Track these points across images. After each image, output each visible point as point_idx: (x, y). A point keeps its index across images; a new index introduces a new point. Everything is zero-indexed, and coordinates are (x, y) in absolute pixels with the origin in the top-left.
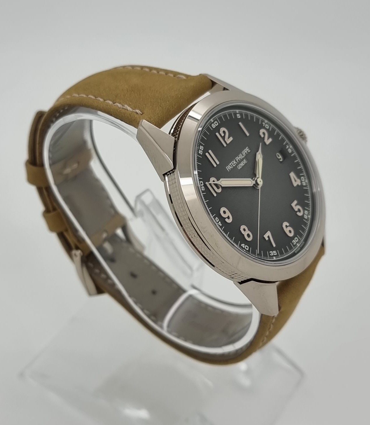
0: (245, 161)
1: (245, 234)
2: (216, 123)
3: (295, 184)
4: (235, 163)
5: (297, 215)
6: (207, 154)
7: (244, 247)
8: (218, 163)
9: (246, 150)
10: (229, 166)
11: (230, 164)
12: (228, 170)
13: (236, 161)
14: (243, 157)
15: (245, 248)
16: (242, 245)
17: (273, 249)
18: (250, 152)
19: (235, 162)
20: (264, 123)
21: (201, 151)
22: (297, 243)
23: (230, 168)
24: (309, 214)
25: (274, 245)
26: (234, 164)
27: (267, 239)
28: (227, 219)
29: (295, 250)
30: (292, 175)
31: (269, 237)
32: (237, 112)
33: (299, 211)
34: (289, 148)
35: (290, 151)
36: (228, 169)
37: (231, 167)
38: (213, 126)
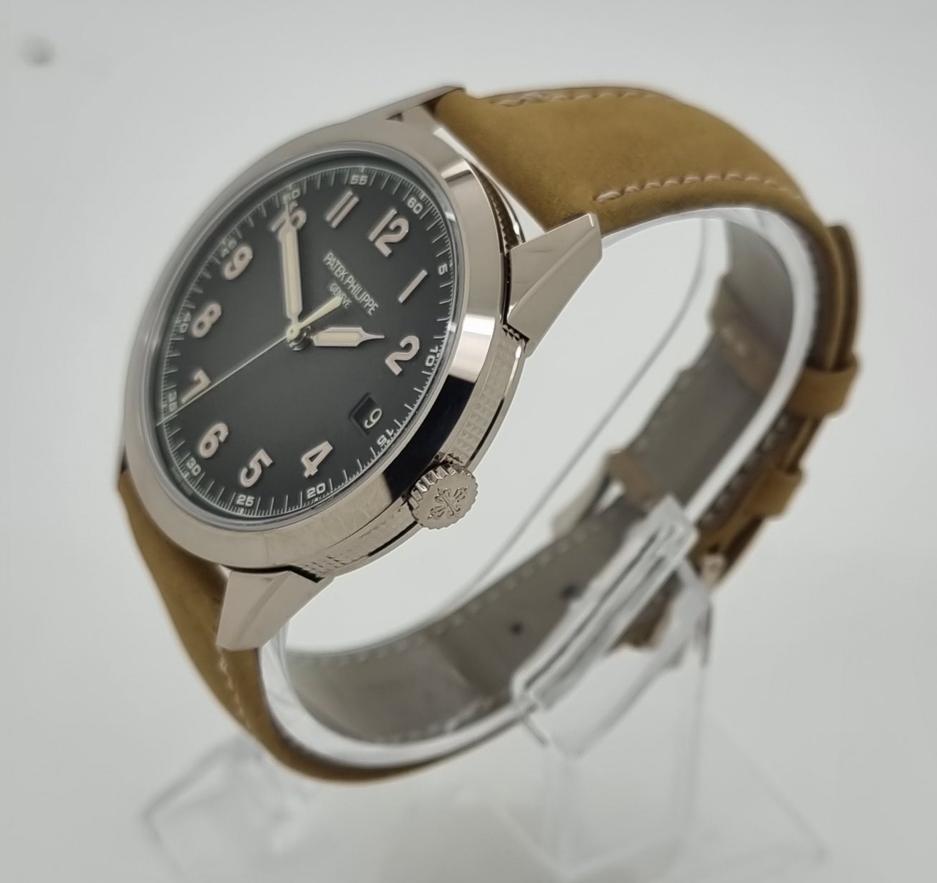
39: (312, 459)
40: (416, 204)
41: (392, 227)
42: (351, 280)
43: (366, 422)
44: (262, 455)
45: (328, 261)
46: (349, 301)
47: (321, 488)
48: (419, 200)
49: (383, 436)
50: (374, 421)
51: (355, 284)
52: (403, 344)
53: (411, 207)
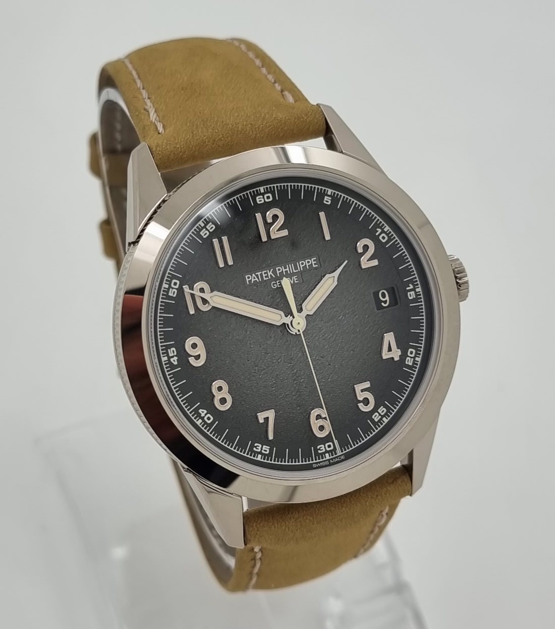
0: (295, 279)
1: (218, 396)
2: (268, 197)
3: (386, 355)
4: (271, 275)
5: (358, 407)
6: (215, 241)
7: (203, 415)
8: (230, 262)
9: (308, 262)
10: (254, 275)
11: (259, 273)
12: (248, 282)
13: (274, 272)
14: (294, 271)
15: (204, 417)
16: (200, 411)
17: (265, 441)
18: (316, 268)
19: (270, 273)
20: (379, 230)
21: (207, 232)
22: (326, 452)
23: (253, 280)
24: (386, 415)
25: (271, 437)
26: (267, 277)
27: (261, 421)
28: (193, 358)
29: (314, 461)
30: (389, 338)
31: (267, 419)
32: (329, 193)
33: (366, 401)
34: (414, 290)
35: (411, 295)
36: (247, 280)
37: (257, 279)
38: (258, 200)
39: (390, 349)
40: (264, 198)
41: (269, 220)
42: (280, 270)
43: (383, 304)
44: (358, 388)
45: (250, 281)
46: (295, 278)
47: (411, 353)
48: (263, 194)
49: (409, 293)
50: (387, 298)
51: (285, 268)
52: (360, 250)
53: (263, 202)
